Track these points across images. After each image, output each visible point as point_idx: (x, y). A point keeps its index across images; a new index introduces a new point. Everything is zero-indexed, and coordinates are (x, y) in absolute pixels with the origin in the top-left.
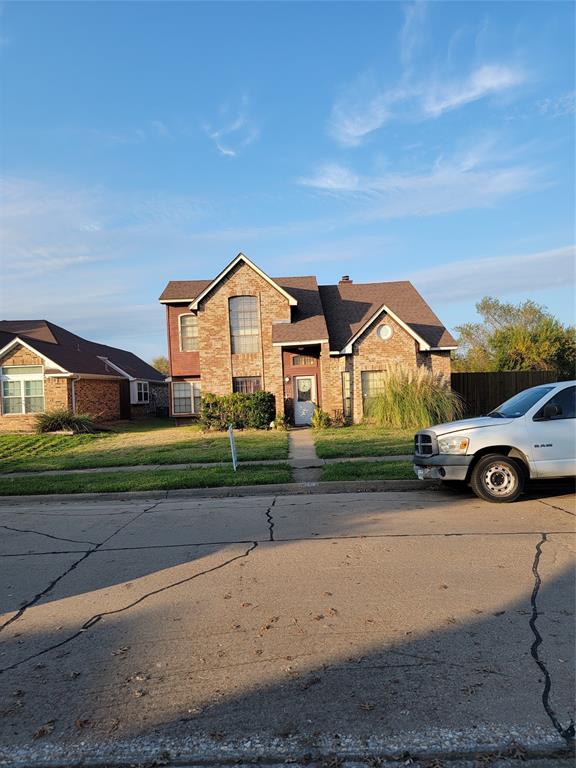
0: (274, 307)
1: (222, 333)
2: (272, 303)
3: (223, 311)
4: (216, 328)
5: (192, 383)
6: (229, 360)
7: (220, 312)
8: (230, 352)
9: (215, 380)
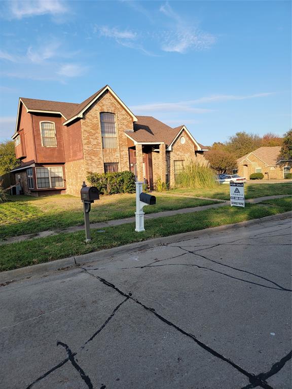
0: (125, 121)
1: (96, 135)
2: (124, 119)
3: (97, 121)
4: (93, 132)
5: (49, 168)
6: (101, 152)
7: (95, 121)
8: (102, 148)
9: (94, 165)
